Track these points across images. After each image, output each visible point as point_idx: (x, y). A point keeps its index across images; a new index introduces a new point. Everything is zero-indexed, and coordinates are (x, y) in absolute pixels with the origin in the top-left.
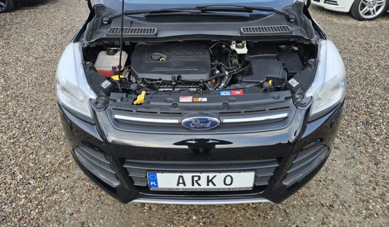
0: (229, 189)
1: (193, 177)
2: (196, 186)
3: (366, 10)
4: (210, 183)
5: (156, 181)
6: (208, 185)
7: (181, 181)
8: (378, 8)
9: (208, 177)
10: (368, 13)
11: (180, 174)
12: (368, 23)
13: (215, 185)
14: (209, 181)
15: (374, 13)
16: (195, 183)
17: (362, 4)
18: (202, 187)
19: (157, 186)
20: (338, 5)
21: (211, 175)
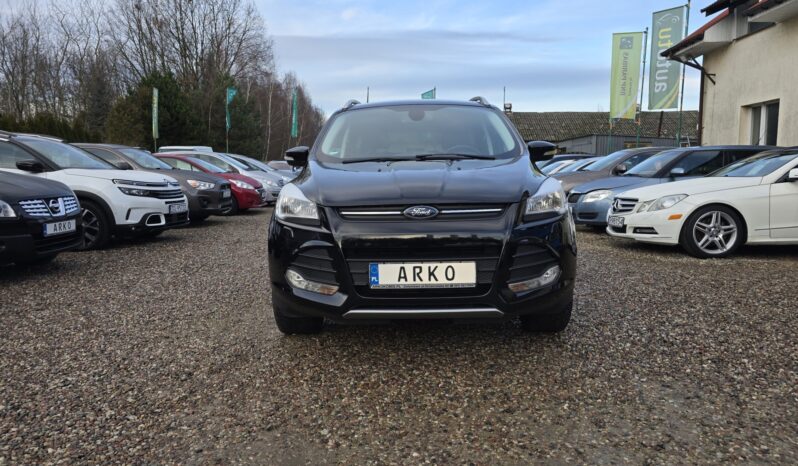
0: (452, 285)
1: (415, 268)
2: (418, 281)
3: (707, 240)
4: (432, 277)
5: (377, 275)
6: (430, 279)
7: (402, 275)
8: (727, 238)
9: (429, 268)
10: (713, 246)
11: (402, 265)
12: (716, 262)
13: (436, 280)
14: (431, 274)
15: (723, 246)
16: (417, 278)
17: (697, 231)
18: (424, 282)
19: (377, 283)
20: (656, 233)
21: (433, 265)
